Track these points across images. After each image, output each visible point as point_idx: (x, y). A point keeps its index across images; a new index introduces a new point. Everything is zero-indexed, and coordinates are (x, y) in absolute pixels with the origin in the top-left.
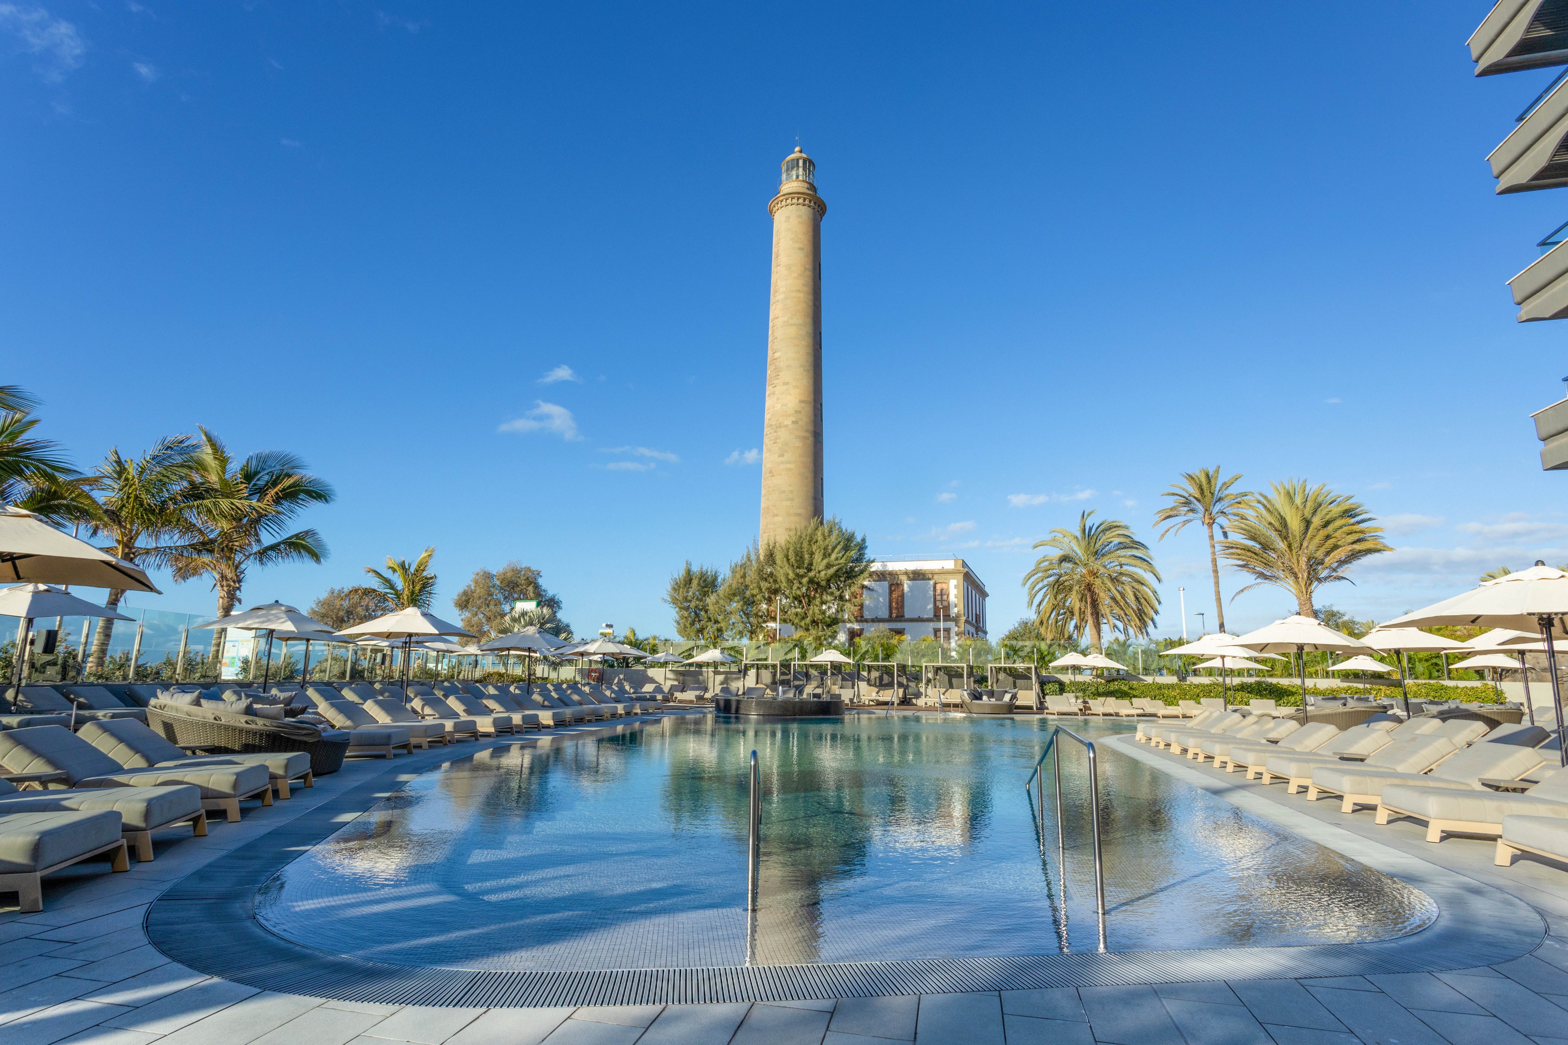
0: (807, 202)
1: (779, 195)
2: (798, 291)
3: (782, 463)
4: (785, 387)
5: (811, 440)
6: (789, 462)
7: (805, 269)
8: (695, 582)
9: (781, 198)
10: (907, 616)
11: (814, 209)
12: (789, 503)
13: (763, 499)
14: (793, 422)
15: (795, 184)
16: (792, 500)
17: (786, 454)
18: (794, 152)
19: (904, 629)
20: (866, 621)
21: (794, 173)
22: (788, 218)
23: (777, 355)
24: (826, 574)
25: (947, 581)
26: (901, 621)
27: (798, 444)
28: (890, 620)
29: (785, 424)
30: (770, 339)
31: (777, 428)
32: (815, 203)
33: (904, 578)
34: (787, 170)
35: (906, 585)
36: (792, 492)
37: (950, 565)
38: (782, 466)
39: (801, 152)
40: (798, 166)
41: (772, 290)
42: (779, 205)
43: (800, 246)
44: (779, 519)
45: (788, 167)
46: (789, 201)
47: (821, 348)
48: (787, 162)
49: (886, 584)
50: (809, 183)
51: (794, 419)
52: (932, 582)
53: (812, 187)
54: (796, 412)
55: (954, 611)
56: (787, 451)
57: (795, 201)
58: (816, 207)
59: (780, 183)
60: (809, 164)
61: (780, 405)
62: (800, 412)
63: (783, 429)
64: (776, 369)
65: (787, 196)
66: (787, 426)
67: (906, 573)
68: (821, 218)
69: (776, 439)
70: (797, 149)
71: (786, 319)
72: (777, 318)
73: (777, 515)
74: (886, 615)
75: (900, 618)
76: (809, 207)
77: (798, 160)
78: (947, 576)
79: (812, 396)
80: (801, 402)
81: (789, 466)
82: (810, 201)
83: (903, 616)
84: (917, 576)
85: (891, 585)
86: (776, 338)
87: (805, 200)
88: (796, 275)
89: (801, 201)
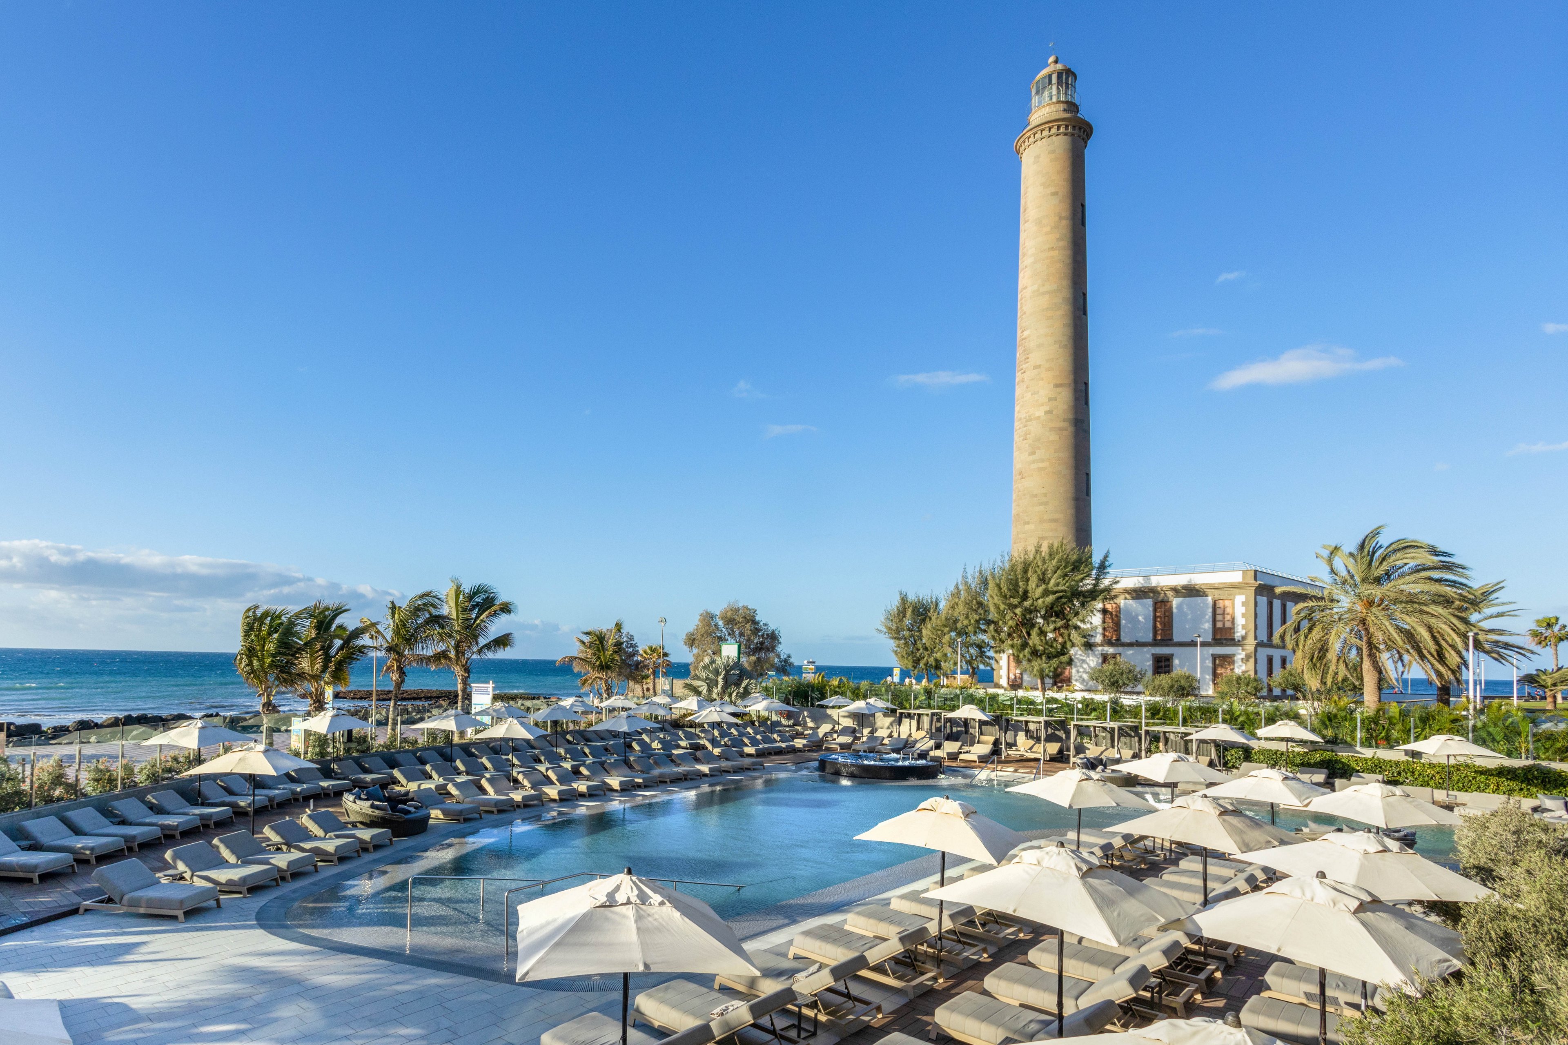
0: (1062, 130)
1: (1029, 128)
2: (1052, 249)
3: (1033, 462)
4: (1036, 371)
5: (1069, 430)
6: (1042, 461)
7: (1061, 218)
8: (909, 613)
9: (1028, 135)
10: (1176, 638)
11: (1073, 135)
12: (1042, 508)
13: (1014, 505)
14: (1046, 412)
15: (1047, 109)
16: (1046, 504)
17: (1037, 451)
18: (1048, 65)
19: (1172, 655)
20: (1123, 645)
21: (1046, 94)
22: (1037, 157)
23: (1026, 333)
24: (1044, 602)
25: (1231, 597)
26: (1167, 645)
27: (1054, 437)
28: (1155, 643)
29: (1037, 415)
30: (1019, 314)
31: (1027, 421)
32: (1074, 127)
33: (1170, 594)
34: (1037, 93)
35: (1175, 602)
36: (1045, 495)
37: (1236, 577)
38: (1033, 466)
39: (1056, 62)
40: (1050, 82)
41: (1020, 253)
42: (1026, 143)
43: (1053, 190)
44: (1031, 527)
45: (1038, 88)
46: (1038, 136)
47: (1085, 313)
48: (1038, 82)
49: (1149, 602)
50: (1067, 102)
51: (1047, 408)
52: (1210, 599)
53: (1072, 107)
54: (1050, 399)
55: (1239, 633)
56: (1039, 448)
57: (1046, 133)
58: (1077, 131)
59: (1029, 112)
60: (1067, 77)
61: (1030, 394)
62: (1055, 399)
63: (1034, 422)
64: (1025, 351)
65: (1035, 130)
66: (1039, 418)
67: (1176, 590)
68: (1086, 143)
69: (1026, 434)
70: (1051, 59)
71: (1035, 287)
72: (1025, 288)
73: (1028, 523)
74: (1149, 638)
75: (1167, 641)
76: (1066, 134)
77: (1050, 76)
78: (1232, 591)
79: (1072, 377)
80: (1057, 386)
81: (1041, 465)
82: (1067, 127)
83: (1171, 639)
84: (1191, 592)
85: (1155, 603)
86: (1025, 313)
87: (1059, 128)
88: (1048, 229)
89: (1054, 131)
